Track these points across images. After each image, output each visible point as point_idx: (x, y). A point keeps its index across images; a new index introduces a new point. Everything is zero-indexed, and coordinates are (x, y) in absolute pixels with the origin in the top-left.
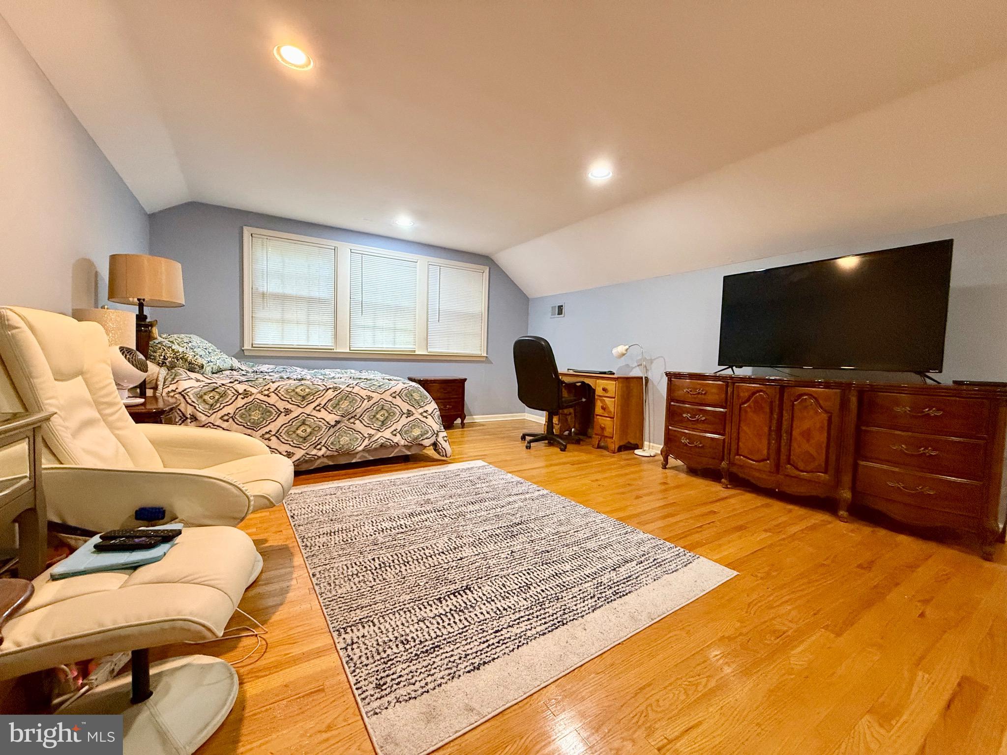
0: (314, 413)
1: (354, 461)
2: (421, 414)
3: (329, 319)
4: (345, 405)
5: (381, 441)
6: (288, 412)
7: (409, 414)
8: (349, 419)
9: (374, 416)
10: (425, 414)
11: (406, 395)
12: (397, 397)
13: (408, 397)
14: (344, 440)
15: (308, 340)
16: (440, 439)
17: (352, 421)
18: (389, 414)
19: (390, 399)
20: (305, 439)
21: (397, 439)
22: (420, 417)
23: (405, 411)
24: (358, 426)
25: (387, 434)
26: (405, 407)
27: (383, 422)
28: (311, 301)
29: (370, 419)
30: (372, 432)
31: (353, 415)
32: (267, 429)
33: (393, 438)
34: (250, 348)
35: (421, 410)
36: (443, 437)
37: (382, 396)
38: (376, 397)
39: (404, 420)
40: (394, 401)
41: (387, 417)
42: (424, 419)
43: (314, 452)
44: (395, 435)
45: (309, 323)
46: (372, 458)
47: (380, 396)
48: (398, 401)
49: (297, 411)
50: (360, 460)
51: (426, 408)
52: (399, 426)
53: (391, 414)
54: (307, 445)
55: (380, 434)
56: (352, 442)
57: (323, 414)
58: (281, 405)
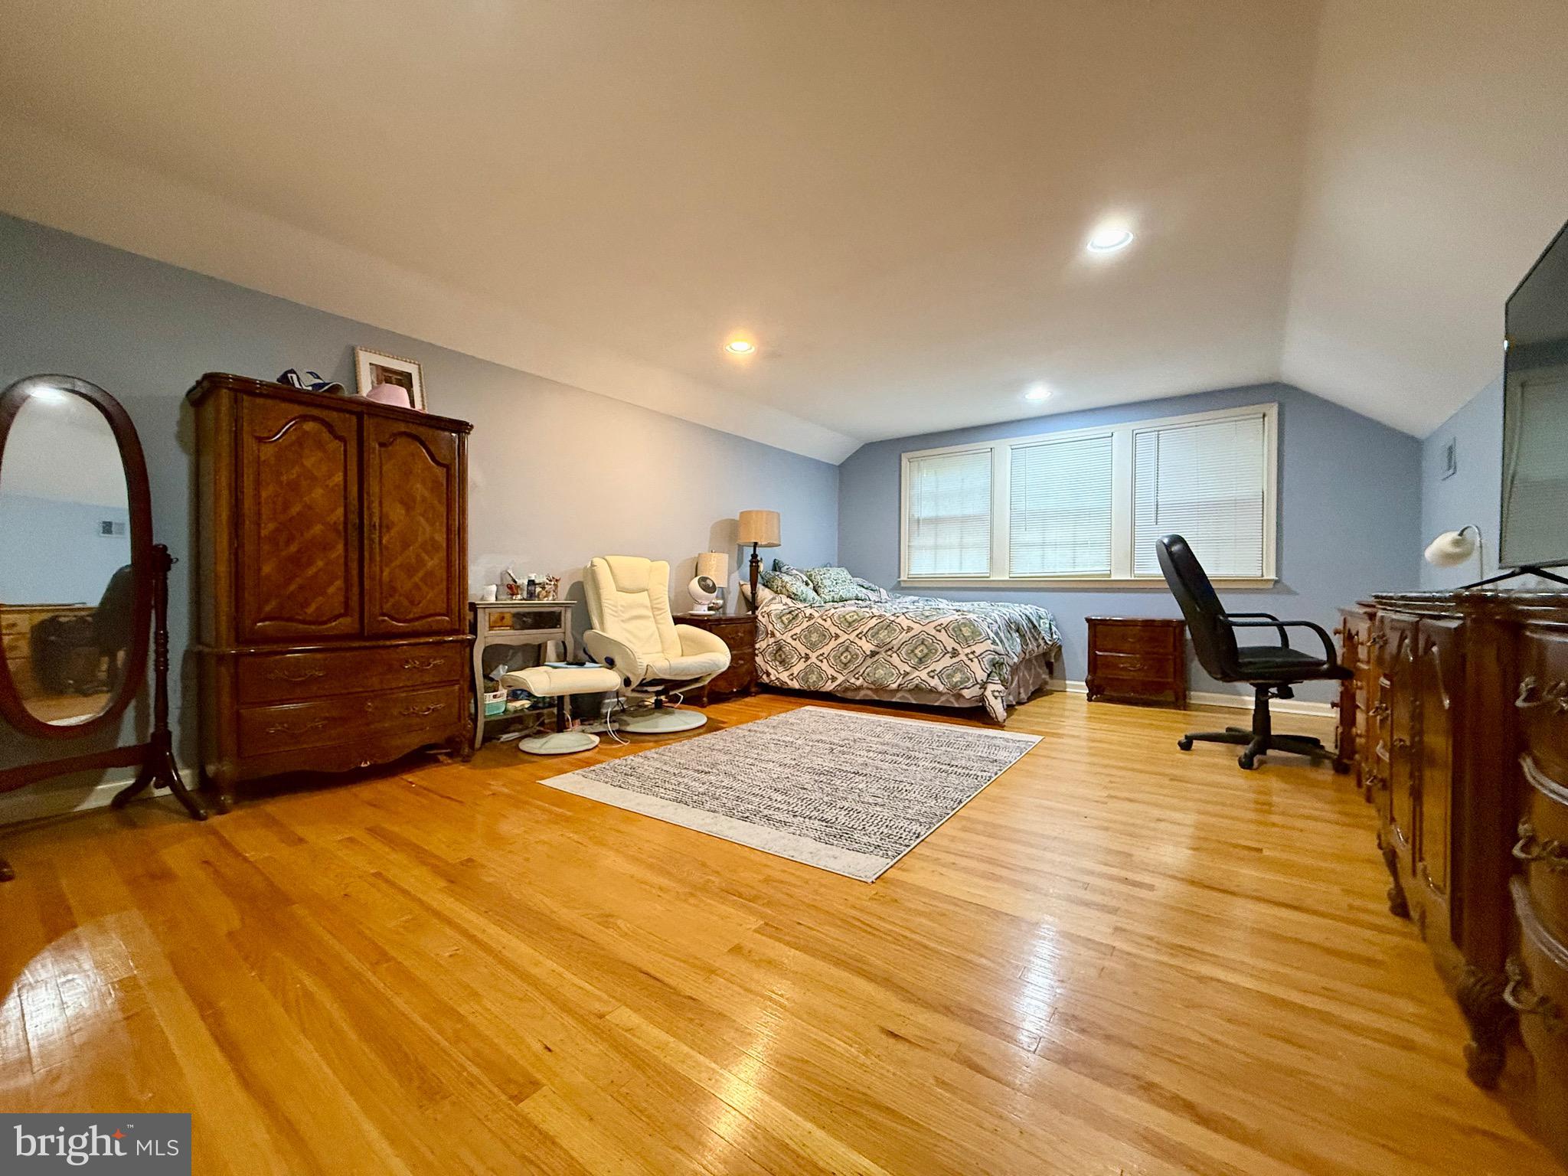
0: (857, 640)
1: (894, 700)
2: (967, 655)
3: (984, 539)
4: (883, 634)
5: (916, 682)
6: (837, 636)
7: (955, 653)
8: (887, 651)
9: (913, 651)
10: (971, 656)
11: (953, 629)
12: (943, 630)
13: (955, 632)
14: (881, 672)
15: (961, 567)
16: (988, 693)
17: (889, 653)
18: (930, 651)
19: (933, 632)
20: (845, 664)
21: (935, 682)
22: (965, 658)
23: (950, 650)
24: (895, 659)
25: (924, 675)
26: (950, 644)
27: (920, 659)
28: (964, 520)
29: (908, 654)
30: (908, 669)
31: (890, 646)
32: (821, 652)
33: (929, 680)
34: (906, 579)
35: (968, 650)
36: (993, 691)
37: (924, 628)
38: (917, 628)
39: (947, 661)
40: (939, 636)
41: (927, 654)
42: (968, 662)
43: (853, 680)
44: (933, 677)
45: (962, 547)
46: (914, 702)
47: (921, 628)
48: (942, 636)
49: (843, 637)
50: (898, 700)
51: (974, 648)
52: (938, 666)
53: (931, 651)
54: (846, 671)
55: (917, 673)
56: (887, 677)
57: (863, 643)
58: (834, 630)
